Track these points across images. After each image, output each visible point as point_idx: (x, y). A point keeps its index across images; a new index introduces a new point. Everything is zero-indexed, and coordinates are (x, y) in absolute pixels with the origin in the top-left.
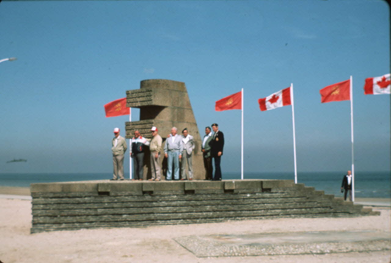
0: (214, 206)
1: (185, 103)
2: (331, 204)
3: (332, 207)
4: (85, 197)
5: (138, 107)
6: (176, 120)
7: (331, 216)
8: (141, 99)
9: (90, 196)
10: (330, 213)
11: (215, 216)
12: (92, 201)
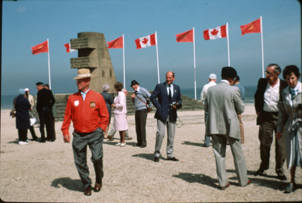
0: (129, 106)
1: (105, 46)
2: (191, 103)
3: (192, 105)
4: (60, 103)
5: (77, 49)
6: (100, 57)
7: (191, 110)
8: (81, 44)
9: (62, 102)
10: (190, 108)
11: (130, 112)
12: (64, 105)
